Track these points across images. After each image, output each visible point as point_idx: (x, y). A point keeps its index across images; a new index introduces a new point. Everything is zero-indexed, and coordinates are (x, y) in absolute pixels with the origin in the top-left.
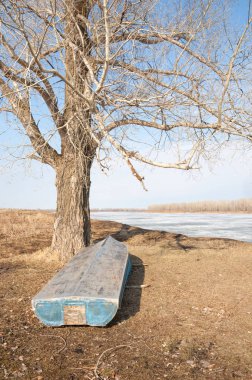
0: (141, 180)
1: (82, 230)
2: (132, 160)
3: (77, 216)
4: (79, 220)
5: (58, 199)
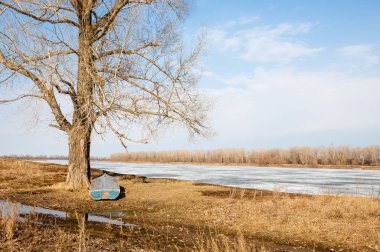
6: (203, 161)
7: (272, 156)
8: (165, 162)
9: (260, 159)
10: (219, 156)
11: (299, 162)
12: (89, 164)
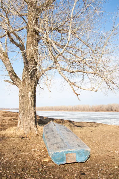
0: (77, 95)
1: (34, 118)
2: (73, 86)
3: (32, 111)
4: (33, 113)
5: (20, 103)
6: (72, 110)
7: (101, 108)
8: (56, 110)
9: (96, 109)
10: (79, 108)
11: (112, 110)
12: (35, 112)
